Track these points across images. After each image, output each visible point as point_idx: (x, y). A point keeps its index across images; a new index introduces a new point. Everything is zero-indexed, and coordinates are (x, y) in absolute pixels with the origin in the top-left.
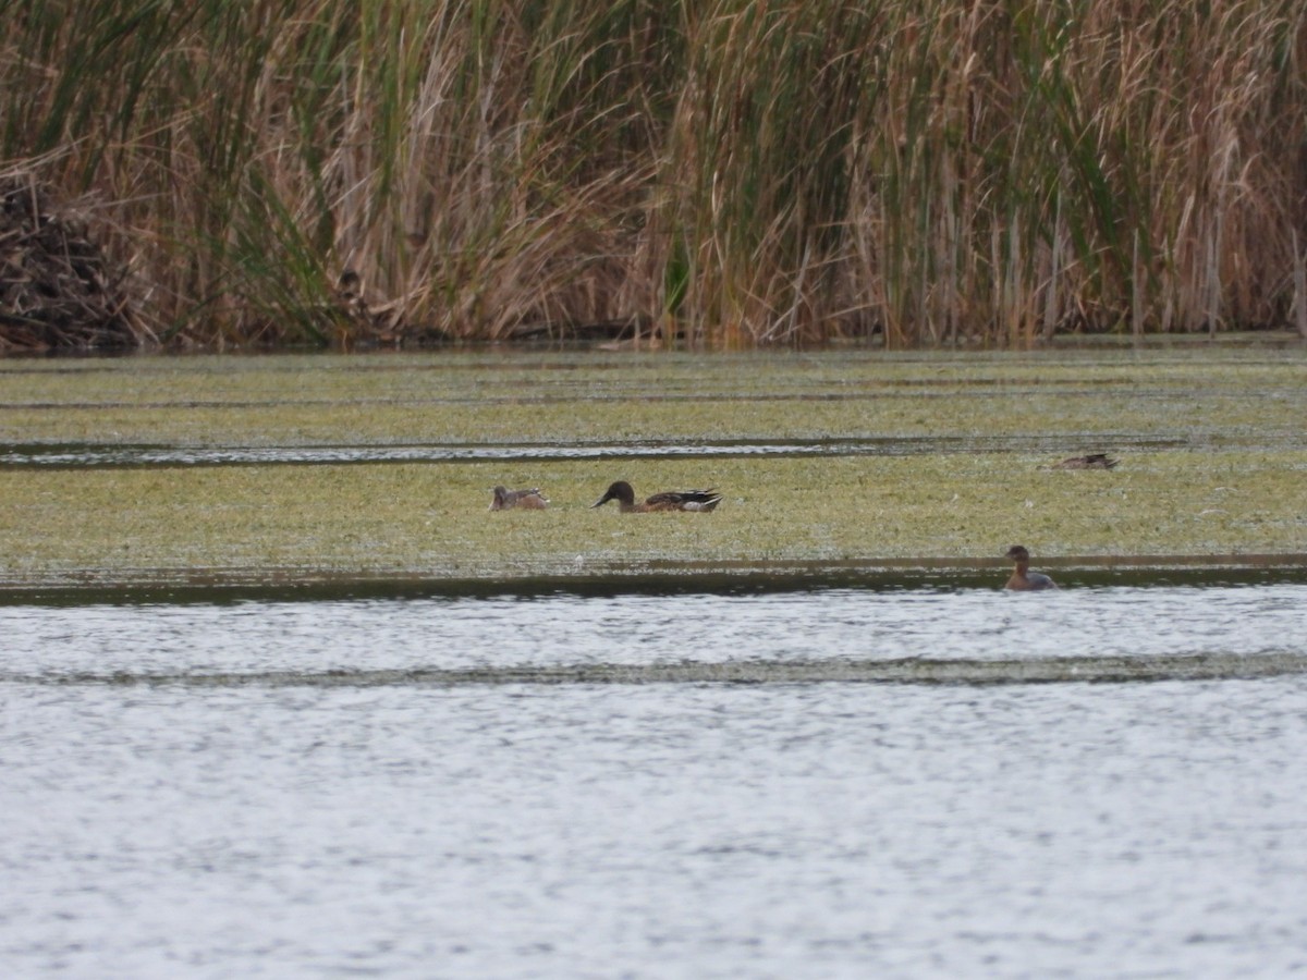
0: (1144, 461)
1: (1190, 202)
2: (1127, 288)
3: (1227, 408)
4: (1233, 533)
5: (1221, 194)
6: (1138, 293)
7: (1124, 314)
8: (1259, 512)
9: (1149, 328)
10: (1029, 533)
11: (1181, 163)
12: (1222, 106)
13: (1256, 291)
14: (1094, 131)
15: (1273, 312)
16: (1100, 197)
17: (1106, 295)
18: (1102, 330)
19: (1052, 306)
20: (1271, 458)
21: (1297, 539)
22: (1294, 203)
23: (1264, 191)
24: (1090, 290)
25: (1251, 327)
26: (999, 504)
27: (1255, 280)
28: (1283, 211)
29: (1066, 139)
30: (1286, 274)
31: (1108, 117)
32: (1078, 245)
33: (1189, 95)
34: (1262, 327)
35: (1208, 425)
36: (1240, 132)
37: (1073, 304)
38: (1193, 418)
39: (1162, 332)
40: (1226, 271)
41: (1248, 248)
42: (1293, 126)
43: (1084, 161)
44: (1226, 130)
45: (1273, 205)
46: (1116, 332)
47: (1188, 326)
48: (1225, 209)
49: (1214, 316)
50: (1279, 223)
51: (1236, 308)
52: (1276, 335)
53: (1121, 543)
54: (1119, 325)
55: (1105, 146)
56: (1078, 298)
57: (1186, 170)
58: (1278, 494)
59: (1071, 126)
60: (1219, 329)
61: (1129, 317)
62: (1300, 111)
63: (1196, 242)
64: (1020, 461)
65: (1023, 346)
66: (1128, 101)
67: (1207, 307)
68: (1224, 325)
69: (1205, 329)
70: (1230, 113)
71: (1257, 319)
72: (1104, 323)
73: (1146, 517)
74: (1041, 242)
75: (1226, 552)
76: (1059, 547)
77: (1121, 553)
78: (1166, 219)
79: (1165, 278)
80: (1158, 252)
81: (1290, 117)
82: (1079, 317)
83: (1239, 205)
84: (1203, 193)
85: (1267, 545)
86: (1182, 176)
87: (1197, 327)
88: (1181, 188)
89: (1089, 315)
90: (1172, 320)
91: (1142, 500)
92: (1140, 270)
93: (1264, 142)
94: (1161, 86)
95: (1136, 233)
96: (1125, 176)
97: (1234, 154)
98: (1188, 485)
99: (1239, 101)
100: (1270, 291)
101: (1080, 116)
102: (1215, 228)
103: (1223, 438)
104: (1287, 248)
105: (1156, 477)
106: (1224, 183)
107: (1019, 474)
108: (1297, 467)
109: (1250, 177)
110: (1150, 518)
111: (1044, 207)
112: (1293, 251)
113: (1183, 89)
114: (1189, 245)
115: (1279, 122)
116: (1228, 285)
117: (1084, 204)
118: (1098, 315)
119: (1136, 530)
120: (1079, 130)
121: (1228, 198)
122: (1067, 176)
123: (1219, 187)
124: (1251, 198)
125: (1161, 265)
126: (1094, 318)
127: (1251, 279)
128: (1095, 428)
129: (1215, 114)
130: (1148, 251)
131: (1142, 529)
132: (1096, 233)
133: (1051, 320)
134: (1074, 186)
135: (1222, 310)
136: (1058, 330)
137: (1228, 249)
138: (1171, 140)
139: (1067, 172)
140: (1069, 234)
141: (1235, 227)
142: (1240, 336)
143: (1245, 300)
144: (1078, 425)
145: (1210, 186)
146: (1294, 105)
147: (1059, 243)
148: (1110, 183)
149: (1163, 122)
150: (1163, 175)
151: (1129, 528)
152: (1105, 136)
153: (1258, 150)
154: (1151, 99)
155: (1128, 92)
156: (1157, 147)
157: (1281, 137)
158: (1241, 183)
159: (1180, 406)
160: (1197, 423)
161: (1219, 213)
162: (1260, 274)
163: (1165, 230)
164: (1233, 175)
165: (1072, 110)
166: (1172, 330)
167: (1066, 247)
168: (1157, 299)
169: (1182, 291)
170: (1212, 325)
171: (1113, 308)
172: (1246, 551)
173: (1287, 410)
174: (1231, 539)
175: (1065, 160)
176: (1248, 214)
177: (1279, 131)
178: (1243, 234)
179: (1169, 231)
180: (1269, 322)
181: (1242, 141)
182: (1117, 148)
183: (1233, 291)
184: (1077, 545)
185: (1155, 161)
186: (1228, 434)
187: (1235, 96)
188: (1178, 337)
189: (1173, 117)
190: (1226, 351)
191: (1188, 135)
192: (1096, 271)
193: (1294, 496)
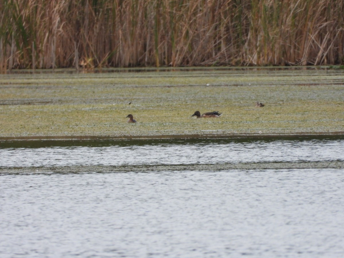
0: (42, 108)
1: (47, 34)
2: (31, 57)
3: (62, 91)
4: (71, 129)
5: (55, 32)
6: (34, 58)
7: (30, 64)
8: (76, 123)
9: (37, 68)
10: (18, 129)
11: (45, 24)
12: (56, 9)
13: (65, 58)
14: (22, 16)
15: (69, 63)
16: (24, 33)
17: (25, 59)
18: (24, 68)
19: (11, 62)
20: (75, 107)
21: (88, 131)
22: (75, 35)
23: (67, 31)
24: (21, 57)
25: (63, 67)
26: (7, 121)
27: (64, 55)
28: (71, 36)
29: (15, 18)
30: (72, 53)
31: (25, 13)
32: (18, 45)
33: (47, 6)
34: (66, 67)
35: (58, 97)
36: (60, 16)
37: (16, 61)
38: (54, 95)
39: (40, 69)
40: (56, 52)
41: (63, 46)
42: (74, 14)
43: (19, 24)
44: (57, 16)
45: (69, 35)
46: (28, 69)
47: (47, 67)
48: (56, 36)
49: (54, 64)
50: (71, 40)
51: (59, 62)
52: (70, 69)
53: (42, 132)
54: (28, 67)
55: (25, 20)
56: (18, 60)
57: (46, 26)
58: (80, 118)
59: (16, 15)
60: (55, 68)
61: (31, 65)
62: (76, 10)
63: (49, 45)
64: (9, 108)
65: (4, 73)
66: (31, 8)
67: (52, 62)
68: (56, 67)
69: (51, 68)
70: (58, 11)
71: (65, 65)
72: (25, 66)
73: (47, 124)
74: (8, 46)
75: (70, 135)
76: (26, 133)
77: (42, 135)
78: (41, 39)
79: (40, 55)
80: (39, 48)
81: (73, 12)
82: (18, 65)
83: (60, 35)
84: (50, 32)
85: (81, 133)
86: (45, 28)
87: (49, 67)
88: (45, 31)
89: (21, 64)
90: (43, 65)
91: (45, 119)
92: (34, 53)
93: (66, 18)
94: (40, 4)
95: (33, 43)
96: (30, 28)
97: (59, 22)
98: (55, 115)
99: (60, 7)
100: (68, 58)
101: (18, 12)
102: (54, 42)
103: (62, 101)
104: (73, 47)
105: (46, 113)
106: (56, 29)
107: (10, 112)
108: (83, 109)
109: (63, 28)
110: (48, 125)
111: (9, 36)
112: (74, 47)
113: (45, 5)
114: (47, 46)
115: (70, 14)
116: (57, 56)
117: (19, 35)
118: (23, 64)
119: (46, 128)
120: (18, 16)
121: (57, 33)
122: (15, 28)
123: (55, 30)
124: (63, 34)
125: (40, 51)
126: (22, 65)
127: (63, 55)
128: (28, 98)
129: (53, 12)
130: (36, 48)
131: (47, 128)
132: (23, 43)
133: (11, 66)
134: (17, 30)
135: (56, 63)
136: (13, 68)
137: (57, 47)
138: (42, 18)
139: (15, 27)
140: (15, 43)
141: (59, 41)
142: (60, 70)
143: (62, 60)
144: (23, 97)
145: (53, 30)
146: (74, 9)
147: (13, 45)
148: (26, 30)
149: (40, 13)
150: (40, 27)
151: (44, 128)
152: (25, 17)
153: (65, 21)
154: (36, 8)
155: (31, 6)
156: (38, 20)
157: (71, 17)
158: (61, 29)
159: (49, 91)
160: (55, 96)
161: (55, 37)
162: (66, 54)
163: (40, 42)
164: (58, 27)
165: (16, 11)
166: (42, 68)
167: (15, 46)
168: (39, 60)
169: (45, 58)
170: (53, 67)
171: (27, 62)
172: (75, 135)
173: (78, 92)
174: (71, 131)
175: (14, 24)
176: (62, 38)
177: (70, 16)
178: (61, 42)
179: (41, 42)
180: (68, 65)
181: (61, 18)
182: (28, 20)
183: (59, 57)
184: (31, 133)
185: (38, 24)
186: (63, 99)
187: (59, 6)
188: (44, 70)
189: (43, 12)
190: (58, 74)
191: (46, 17)
192: (22, 53)
193: (84, 118)
